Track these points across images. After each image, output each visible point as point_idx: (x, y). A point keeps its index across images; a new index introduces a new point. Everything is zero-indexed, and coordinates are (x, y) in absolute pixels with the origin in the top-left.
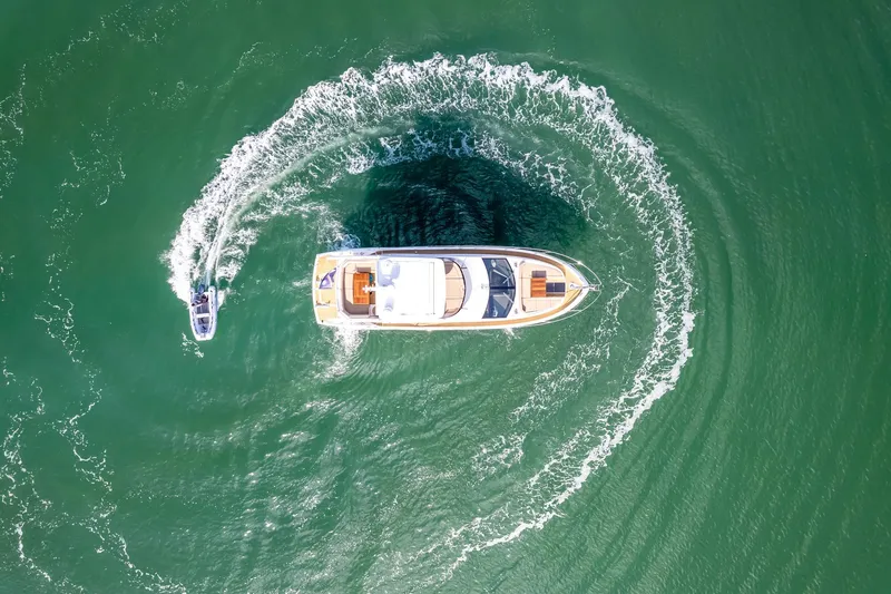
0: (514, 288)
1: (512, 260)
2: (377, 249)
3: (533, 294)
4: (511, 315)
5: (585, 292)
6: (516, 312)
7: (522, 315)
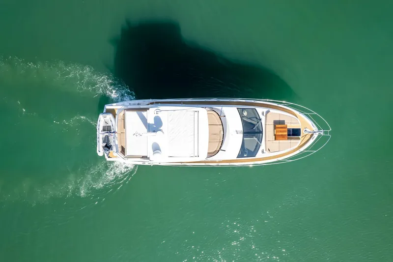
0: (261, 132)
1: (260, 110)
2: (151, 101)
3: (276, 137)
4: (259, 155)
5: (316, 136)
6: (263, 152)
7: (267, 154)
